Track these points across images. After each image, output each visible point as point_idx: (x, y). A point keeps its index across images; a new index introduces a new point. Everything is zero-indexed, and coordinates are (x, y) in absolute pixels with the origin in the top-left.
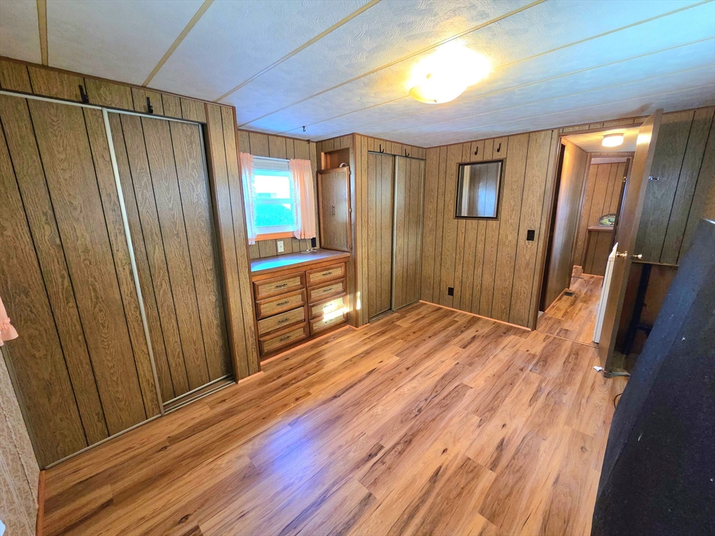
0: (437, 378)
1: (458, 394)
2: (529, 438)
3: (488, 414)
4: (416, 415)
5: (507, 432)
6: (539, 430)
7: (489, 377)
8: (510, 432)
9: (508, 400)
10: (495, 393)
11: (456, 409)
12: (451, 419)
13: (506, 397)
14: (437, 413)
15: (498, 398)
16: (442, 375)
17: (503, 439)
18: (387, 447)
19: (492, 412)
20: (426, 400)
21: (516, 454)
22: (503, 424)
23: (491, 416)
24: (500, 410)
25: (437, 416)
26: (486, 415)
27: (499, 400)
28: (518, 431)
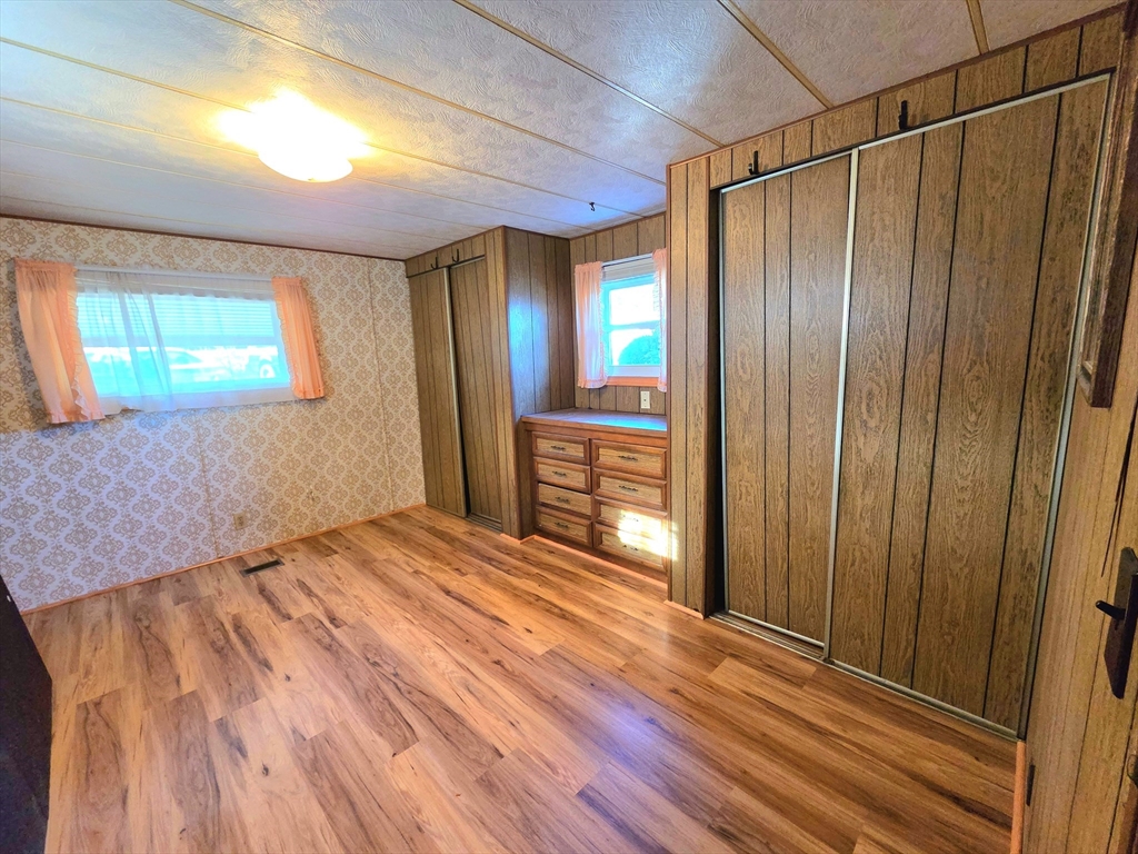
0: (453, 703)
1: (388, 725)
2: (211, 802)
3: (308, 755)
4: (368, 659)
5: (251, 769)
6: (206, 835)
7: (419, 811)
8: (248, 776)
9: (318, 816)
10: (356, 800)
11: (350, 708)
12: (335, 698)
13: (330, 816)
14: (359, 683)
15: (337, 798)
16: (459, 711)
17: (244, 755)
18: (335, 632)
19: (307, 765)
20: (396, 675)
21: (208, 762)
22: (271, 771)
23: (300, 758)
24: (303, 782)
25: (352, 682)
26: (309, 750)
27: (330, 796)
28: (237, 790)
